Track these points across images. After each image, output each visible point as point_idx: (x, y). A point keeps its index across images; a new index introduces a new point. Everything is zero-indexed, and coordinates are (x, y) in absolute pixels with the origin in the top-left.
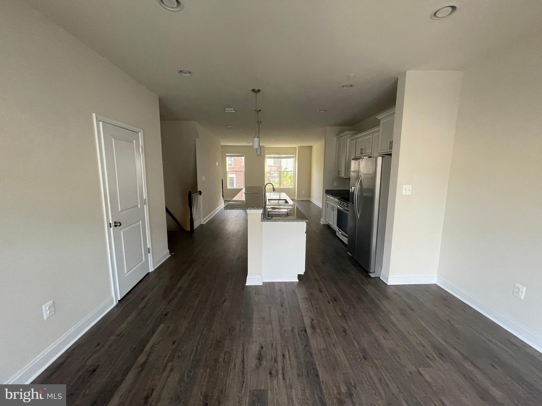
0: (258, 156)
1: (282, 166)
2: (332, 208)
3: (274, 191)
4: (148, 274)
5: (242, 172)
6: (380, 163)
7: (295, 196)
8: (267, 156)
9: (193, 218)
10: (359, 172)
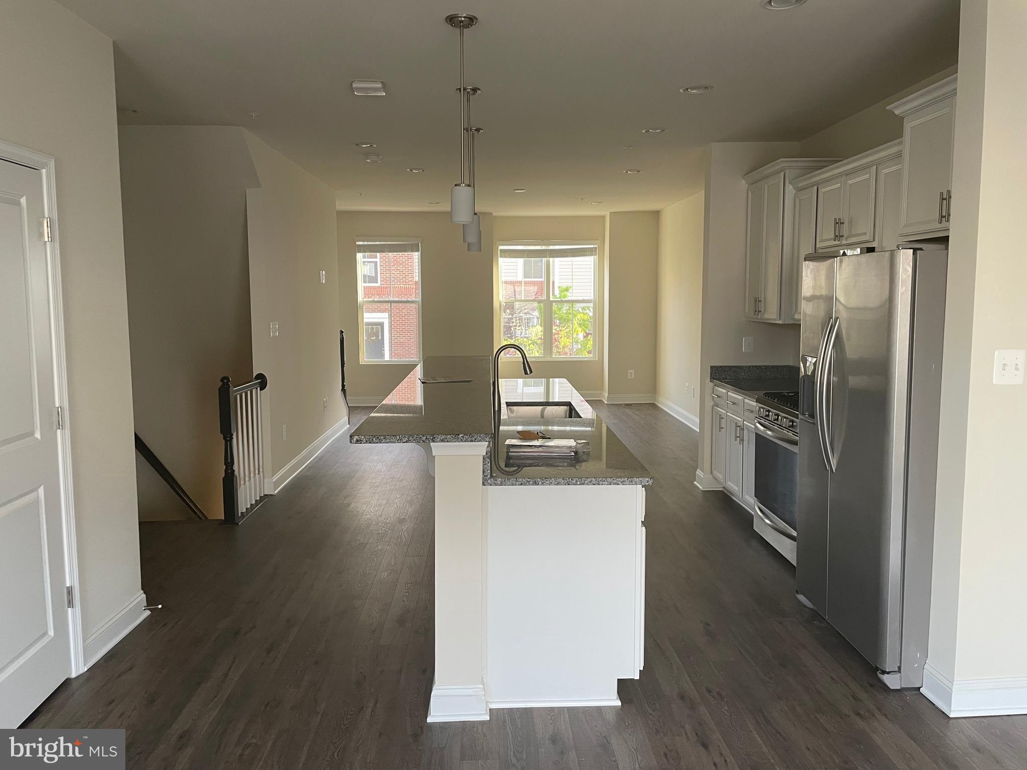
0: (468, 250)
1: (553, 282)
2: (736, 434)
3: (526, 373)
4: (67, 682)
5: (412, 305)
6: (906, 270)
7: (602, 388)
8: (501, 247)
9: (236, 473)
10: (829, 299)
